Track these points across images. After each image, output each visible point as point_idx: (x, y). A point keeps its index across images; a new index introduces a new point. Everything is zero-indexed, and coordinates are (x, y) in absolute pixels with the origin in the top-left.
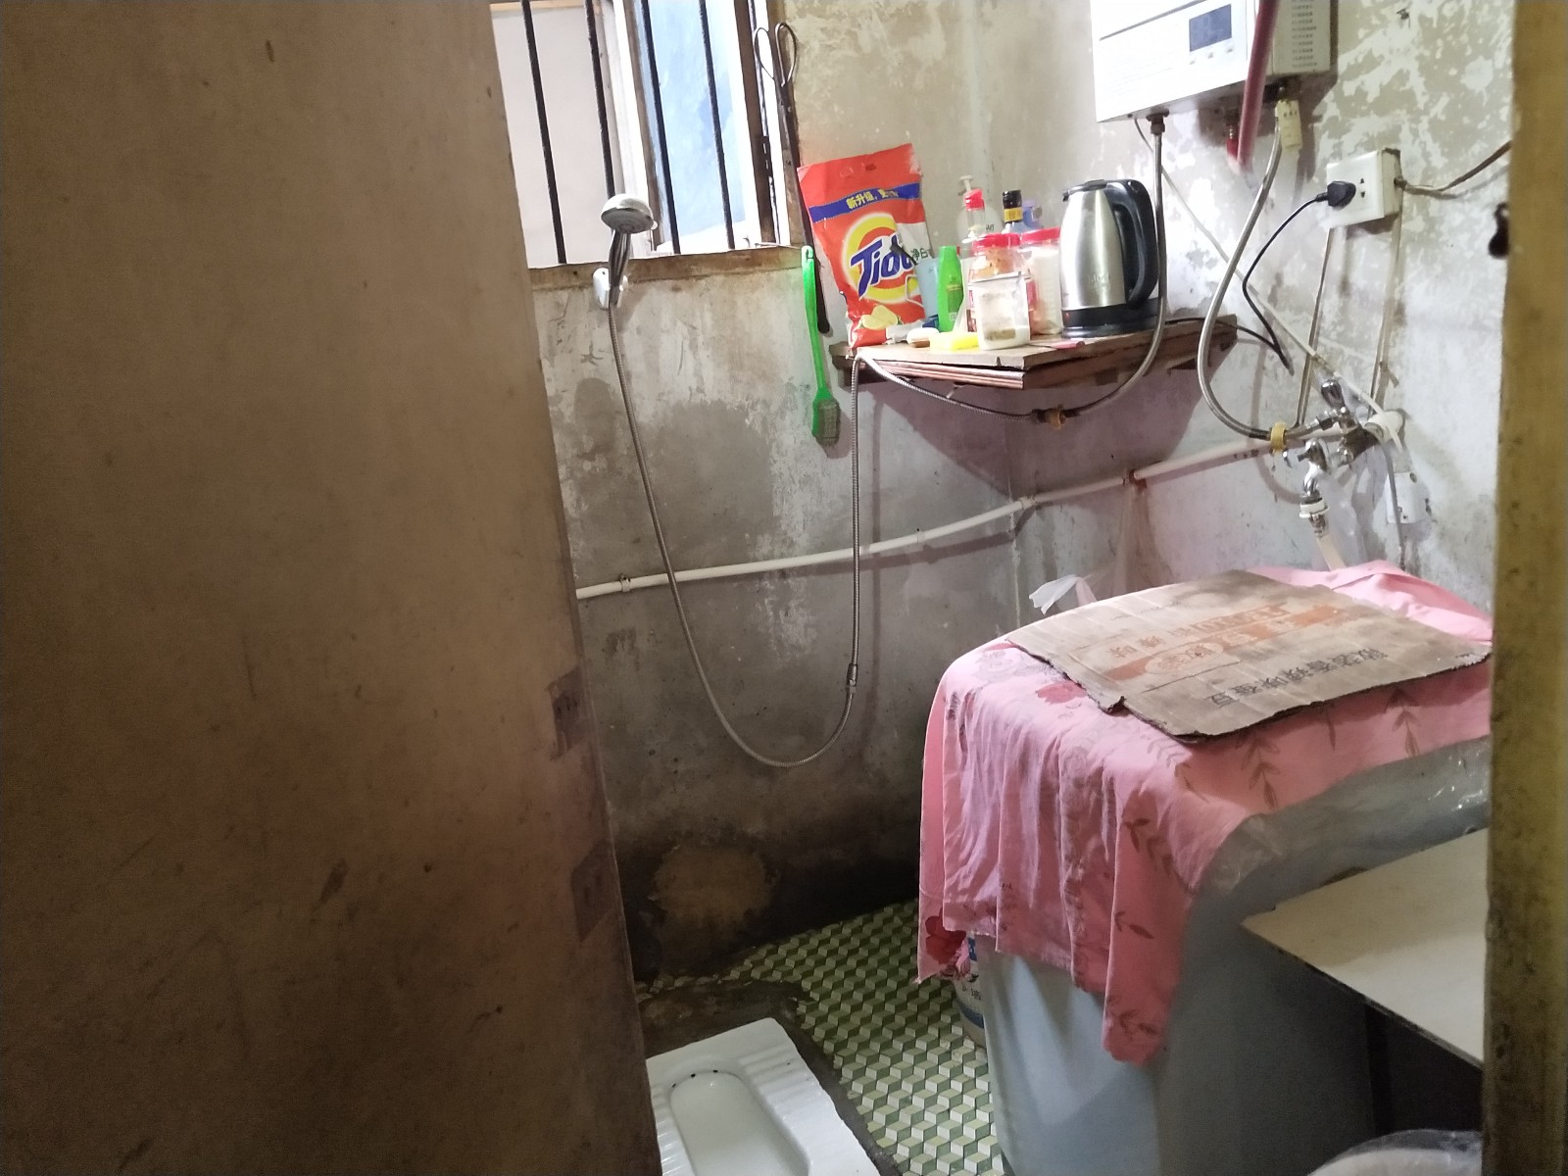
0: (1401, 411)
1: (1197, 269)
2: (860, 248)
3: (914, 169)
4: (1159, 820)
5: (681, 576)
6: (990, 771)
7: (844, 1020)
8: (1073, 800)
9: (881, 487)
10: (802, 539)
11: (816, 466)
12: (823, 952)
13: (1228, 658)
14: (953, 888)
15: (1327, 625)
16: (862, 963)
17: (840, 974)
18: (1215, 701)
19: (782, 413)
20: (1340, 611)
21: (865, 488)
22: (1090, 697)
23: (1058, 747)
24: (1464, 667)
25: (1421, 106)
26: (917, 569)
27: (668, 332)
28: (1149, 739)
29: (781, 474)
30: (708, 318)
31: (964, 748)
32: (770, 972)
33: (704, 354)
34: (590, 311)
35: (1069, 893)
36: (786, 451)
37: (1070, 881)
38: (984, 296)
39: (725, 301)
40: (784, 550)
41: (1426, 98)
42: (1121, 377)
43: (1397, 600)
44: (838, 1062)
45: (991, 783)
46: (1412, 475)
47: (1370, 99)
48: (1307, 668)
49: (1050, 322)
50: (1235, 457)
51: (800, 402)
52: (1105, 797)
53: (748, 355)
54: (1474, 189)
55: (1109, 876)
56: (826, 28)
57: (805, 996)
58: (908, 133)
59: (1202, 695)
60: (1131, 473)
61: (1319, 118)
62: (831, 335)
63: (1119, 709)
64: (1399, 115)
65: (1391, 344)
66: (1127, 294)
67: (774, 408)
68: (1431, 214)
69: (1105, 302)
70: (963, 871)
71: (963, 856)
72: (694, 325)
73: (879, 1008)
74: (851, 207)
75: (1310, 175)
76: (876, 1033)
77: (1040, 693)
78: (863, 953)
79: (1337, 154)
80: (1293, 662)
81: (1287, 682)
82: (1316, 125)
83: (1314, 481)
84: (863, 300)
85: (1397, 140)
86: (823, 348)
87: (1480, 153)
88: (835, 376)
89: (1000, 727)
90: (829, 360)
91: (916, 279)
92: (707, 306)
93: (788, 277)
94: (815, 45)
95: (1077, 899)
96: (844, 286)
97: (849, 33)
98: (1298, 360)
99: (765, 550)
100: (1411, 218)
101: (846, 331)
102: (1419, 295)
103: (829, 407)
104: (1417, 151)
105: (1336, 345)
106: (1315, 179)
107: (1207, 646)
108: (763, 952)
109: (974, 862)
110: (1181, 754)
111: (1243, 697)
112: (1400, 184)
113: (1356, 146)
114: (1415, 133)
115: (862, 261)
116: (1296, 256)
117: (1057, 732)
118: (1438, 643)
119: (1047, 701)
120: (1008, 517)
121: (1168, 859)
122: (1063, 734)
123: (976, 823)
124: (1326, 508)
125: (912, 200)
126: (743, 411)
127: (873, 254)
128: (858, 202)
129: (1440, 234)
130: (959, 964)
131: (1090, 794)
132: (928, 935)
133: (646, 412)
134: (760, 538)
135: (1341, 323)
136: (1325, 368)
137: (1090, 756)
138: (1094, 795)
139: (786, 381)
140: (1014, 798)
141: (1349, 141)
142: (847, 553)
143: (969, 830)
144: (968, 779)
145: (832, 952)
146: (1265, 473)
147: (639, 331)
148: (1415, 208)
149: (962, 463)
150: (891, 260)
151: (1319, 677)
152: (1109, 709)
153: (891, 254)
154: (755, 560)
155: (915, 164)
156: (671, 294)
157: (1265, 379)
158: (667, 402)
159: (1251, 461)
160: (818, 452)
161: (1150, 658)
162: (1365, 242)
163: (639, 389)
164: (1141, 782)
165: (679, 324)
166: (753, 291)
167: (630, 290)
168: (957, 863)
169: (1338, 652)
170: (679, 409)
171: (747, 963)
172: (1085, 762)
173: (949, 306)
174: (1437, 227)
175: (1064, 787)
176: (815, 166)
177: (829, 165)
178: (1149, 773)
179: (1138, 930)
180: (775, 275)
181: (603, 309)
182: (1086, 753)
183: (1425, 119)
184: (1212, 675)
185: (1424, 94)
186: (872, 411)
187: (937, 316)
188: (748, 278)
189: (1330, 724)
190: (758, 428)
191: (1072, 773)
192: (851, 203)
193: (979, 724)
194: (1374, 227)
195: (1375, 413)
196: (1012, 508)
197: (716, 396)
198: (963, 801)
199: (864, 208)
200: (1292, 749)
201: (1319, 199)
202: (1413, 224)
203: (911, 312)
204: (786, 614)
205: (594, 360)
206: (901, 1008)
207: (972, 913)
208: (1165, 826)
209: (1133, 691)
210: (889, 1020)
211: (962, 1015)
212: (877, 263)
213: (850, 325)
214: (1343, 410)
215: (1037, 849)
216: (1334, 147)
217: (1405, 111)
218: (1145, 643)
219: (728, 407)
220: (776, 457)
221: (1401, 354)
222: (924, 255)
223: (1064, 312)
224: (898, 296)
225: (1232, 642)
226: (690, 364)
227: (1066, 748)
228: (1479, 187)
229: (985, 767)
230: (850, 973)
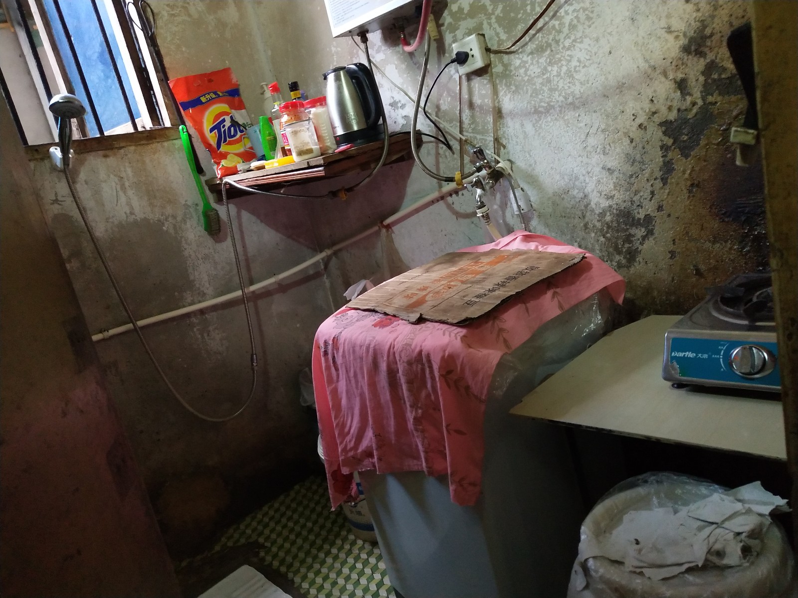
0: (509, 160)
1: (396, 111)
2: (213, 123)
3: (234, 81)
4: (459, 368)
5: (141, 323)
6: (355, 375)
7: (288, 552)
8: (407, 374)
9: (249, 255)
10: (210, 291)
11: (210, 249)
12: (266, 520)
13: (465, 286)
14: (345, 450)
15: (505, 262)
16: (290, 519)
17: (279, 528)
18: (468, 304)
19: (184, 221)
20: (508, 256)
21: (241, 258)
22: (402, 320)
23: (394, 348)
24: (575, 264)
25: (490, 11)
26: (277, 297)
27: (105, 181)
28: (442, 329)
29: (190, 255)
30: (129, 171)
31: (337, 369)
32: (238, 541)
33: (130, 193)
34: (51, 173)
35: (416, 425)
36: (191, 242)
37: (415, 419)
38: (292, 132)
39: (138, 161)
40: (200, 298)
41: (492, 7)
42: (372, 166)
43: (532, 246)
44: (290, 575)
45: (357, 382)
46: (522, 189)
47: (466, 11)
48: (506, 280)
49: (327, 146)
50: (433, 202)
51: (194, 214)
52: (426, 365)
53: (158, 190)
54: (522, 47)
55: (437, 408)
56: (169, 4)
57: (262, 546)
58: (227, 62)
59: (460, 303)
60: (382, 222)
61: (443, 25)
62: (204, 175)
63: (421, 320)
64: (480, 17)
65: (498, 129)
66: (367, 123)
67: (179, 219)
68: (505, 62)
69: (356, 128)
70: (348, 438)
71: (346, 430)
72: (121, 176)
73: (305, 539)
74: (204, 101)
75: (444, 53)
76: (308, 553)
77: (375, 325)
78: (289, 513)
79: (455, 41)
80: (498, 280)
81: (499, 288)
82: (442, 28)
83: (480, 196)
84: (220, 152)
85: (482, 29)
86: (201, 182)
87: (521, 29)
88: (211, 197)
89: (357, 349)
90: (206, 188)
91: (248, 138)
92: (127, 164)
93: (174, 144)
94: (165, 13)
95: (421, 427)
96: (208, 145)
97: (183, 7)
98: (456, 146)
99: (189, 300)
100: (496, 66)
101: (214, 171)
102: (508, 103)
103: (212, 213)
104: (493, 33)
105: (472, 135)
106: (447, 55)
107: (452, 283)
108: (231, 531)
109: (354, 431)
110: (461, 332)
111: (481, 299)
112: (488, 50)
113: (463, 35)
114: (490, 24)
115: (216, 130)
116: (444, 95)
117: (391, 340)
118: (559, 258)
119: (379, 328)
120: (318, 261)
121: (468, 388)
122: (394, 340)
123: (351, 408)
124: (489, 209)
125: (237, 98)
126: (161, 223)
127: (222, 126)
128: (207, 99)
129: (511, 71)
130: (353, 494)
131: (417, 367)
132: (333, 482)
133: (100, 230)
134: (184, 294)
135: (472, 123)
136: (471, 145)
137: (413, 347)
138: (420, 366)
139: (183, 203)
140: (373, 385)
141: (459, 33)
142: (239, 293)
143: (347, 414)
144: (342, 386)
145: (272, 518)
146: (450, 207)
147: (86, 182)
148: (497, 60)
149: (289, 237)
150: (232, 129)
151: (513, 283)
152: (415, 321)
153: (231, 126)
154: (184, 306)
155: (235, 78)
156: (104, 159)
157: (441, 160)
158: (113, 223)
159: (441, 202)
160: (209, 241)
161: (426, 295)
162: (477, 82)
163: (91, 216)
164: (444, 351)
165: (112, 176)
166: (154, 153)
167: (76, 158)
168: (343, 435)
169: (517, 270)
170: (121, 226)
171: (224, 540)
172: (411, 350)
173: (270, 148)
174: (509, 68)
175: (401, 368)
176: (178, 80)
177: (187, 79)
178: (447, 345)
179: (459, 432)
180: (166, 144)
181: (60, 171)
182: (410, 345)
183: (493, 17)
184: (461, 294)
185: (491, 5)
186: (236, 215)
187: (264, 155)
188: (150, 147)
189: (525, 303)
190: (172, 231)
191: (405, 359)
192: (203, 99)
193: (344, 351)
194: (481, 72)
195: (499, 162)
196: (319, 257)
197: (142, 216)
198: (341, 399)
199: (211, 102)
200: (511, 319)
201: (453, 62)
202: (497, 69)
203: (249, 156)
204: (208, 335)
205: (60, 203)
206: (318, 535)
207: (356, 461)
208: (462, 369)
209: (425, 310)
210: (313, 544)
211: (352, 527)
212: (225, 130)
213: (215, 167)
214: (486, 161)
215: (391, 409)
216: (453, 37)
217: (483, 15)
218: (420, 290)
219: (152, 221)
220: (186, 246)
221: (504, 132)
222: (249, 126)
223: (335, 137)
224: (239, 148)
225: (464, 279)
226: (123, 199)
227: (398, 346)
228: (524, 46)
229: (352, 374)
230: (285, 526)
